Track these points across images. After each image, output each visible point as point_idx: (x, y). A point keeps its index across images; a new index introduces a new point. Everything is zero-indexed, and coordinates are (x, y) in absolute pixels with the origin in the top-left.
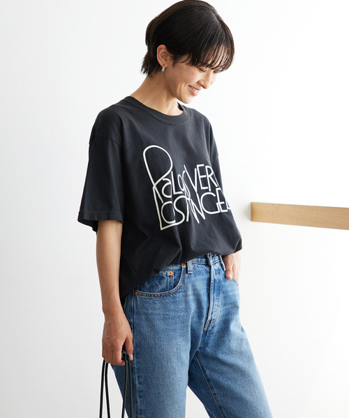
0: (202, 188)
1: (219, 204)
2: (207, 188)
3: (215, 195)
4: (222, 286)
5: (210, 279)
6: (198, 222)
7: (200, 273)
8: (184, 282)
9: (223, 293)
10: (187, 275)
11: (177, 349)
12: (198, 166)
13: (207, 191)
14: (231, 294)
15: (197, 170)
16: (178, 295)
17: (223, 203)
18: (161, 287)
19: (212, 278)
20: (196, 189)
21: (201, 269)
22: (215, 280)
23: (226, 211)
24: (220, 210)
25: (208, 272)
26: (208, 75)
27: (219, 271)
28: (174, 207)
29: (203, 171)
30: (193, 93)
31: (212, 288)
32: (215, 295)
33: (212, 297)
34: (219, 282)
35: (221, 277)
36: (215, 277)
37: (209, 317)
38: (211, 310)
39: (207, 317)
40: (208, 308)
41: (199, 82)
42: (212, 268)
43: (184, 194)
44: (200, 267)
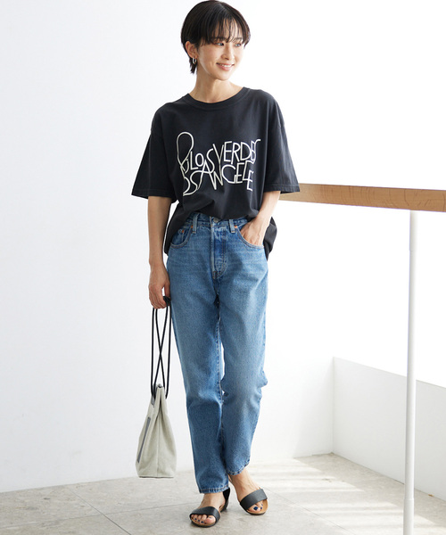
0: (225, 160)
1: (236, 176)
2: (230, 161)
3: (235, 168)
4: (228, 246)
5: (210, 239)
6: (215, 188)
7: (202, 233)
9: (229, 251)
12: (226, 143)
13: (230, 163)
15: (224, 147)
16: (184, 249)
17: (241, 175)
18: (177, 241)
19: (213, 238)
20: (220, 162)
22: (215, 240)
23: (242, 182)
24: (236, 181)
25: (210, 233)
26: (227, 48)
27: (224, 233)
28: (190, 181)
29: (229, 147)
30: (223, 69)
31: (213, 246)
32: (217, 253)
33: (212, 253)
34: (224, 241)
35: (227, 238)
36: (217, 237)
37: (214, 270)
38: (213, 264)
39: (211, 270)
40: (210, 262)
41: (222, 57)
42: (213, 229)
43: (201, 168)
44: (204, 229)
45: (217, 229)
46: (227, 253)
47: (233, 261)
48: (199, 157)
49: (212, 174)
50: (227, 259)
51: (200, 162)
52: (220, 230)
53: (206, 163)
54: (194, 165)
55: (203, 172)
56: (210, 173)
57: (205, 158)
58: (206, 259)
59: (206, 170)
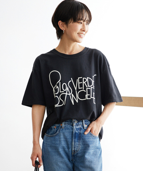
0: (79, 88)
2: (82, 88)
3: (85, 91)
4: (82, 136)
5: (72, 132)
6: (73, 104)
7: (68, 129)
8: (59, 132)
9: (83, 139)
10: (61, 129)
11: (56, 161)
12: (79, 78)
14: (87, 140)
15: (78, 80)
16: (56, 137)
17: (89, 95)
19: (74, 132)
20: (76, 89)
21: (69, 127)
22: (75, 133)
23: (90, 99)
24: (87, 98)
25: (73, 129)
26: (84, 25)
27: (80, 129)
28: (59, 98)
29: (81, 80)
30: (80, 36)
31: (74, 136)
32: (76, 140)
33: (73, 140)
34: (80, 134)
35: (82, 132)
36: (76, 132)
37: (73, 149)
38: (73, 146)
39: (72, 149)
40: (72, 145)
41: (81, 30)
42: (74, 127)
43: (65, 92)
44: (69, 126)
45: (77, 127)
46: (81, 140)
47: (84, 145)
48: (64, 85)
49: (71, 95)
50: (81, 143)
51: (65, 88)
52: (78, 127)
53: (68, 89)
54: (62, 90)
55: (66, 94)
56: (70, 94)
57: (67, 86)
58: (69, 143)
59: (68, 93)
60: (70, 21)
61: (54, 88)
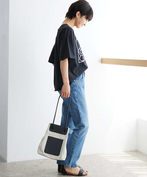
60: (84, 16)
61: (78, 50)
